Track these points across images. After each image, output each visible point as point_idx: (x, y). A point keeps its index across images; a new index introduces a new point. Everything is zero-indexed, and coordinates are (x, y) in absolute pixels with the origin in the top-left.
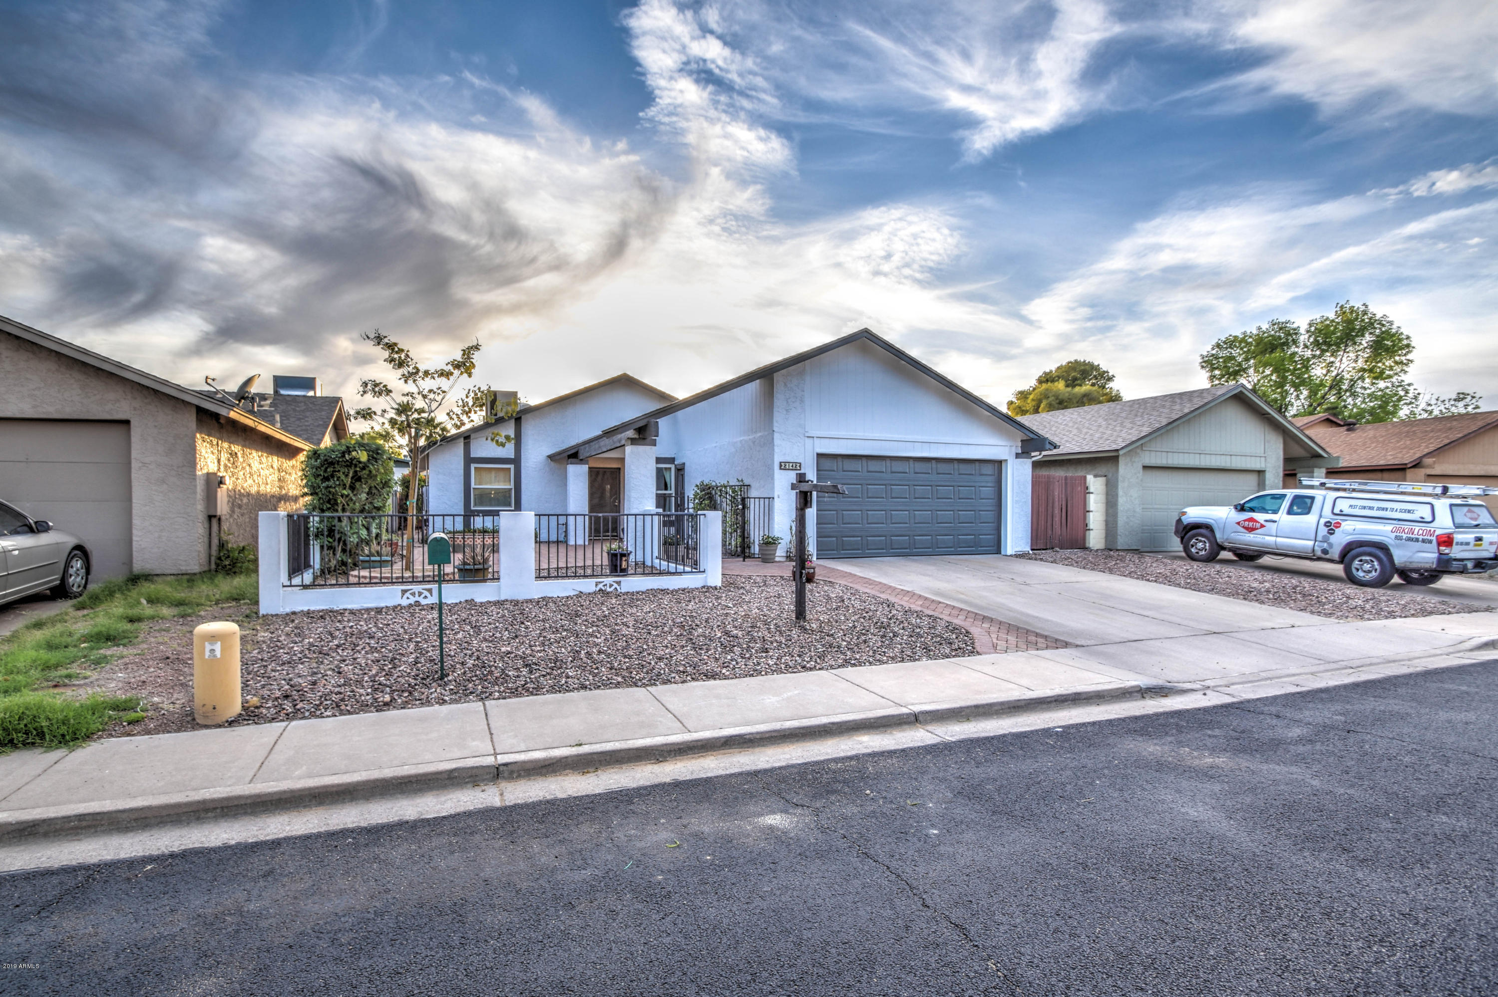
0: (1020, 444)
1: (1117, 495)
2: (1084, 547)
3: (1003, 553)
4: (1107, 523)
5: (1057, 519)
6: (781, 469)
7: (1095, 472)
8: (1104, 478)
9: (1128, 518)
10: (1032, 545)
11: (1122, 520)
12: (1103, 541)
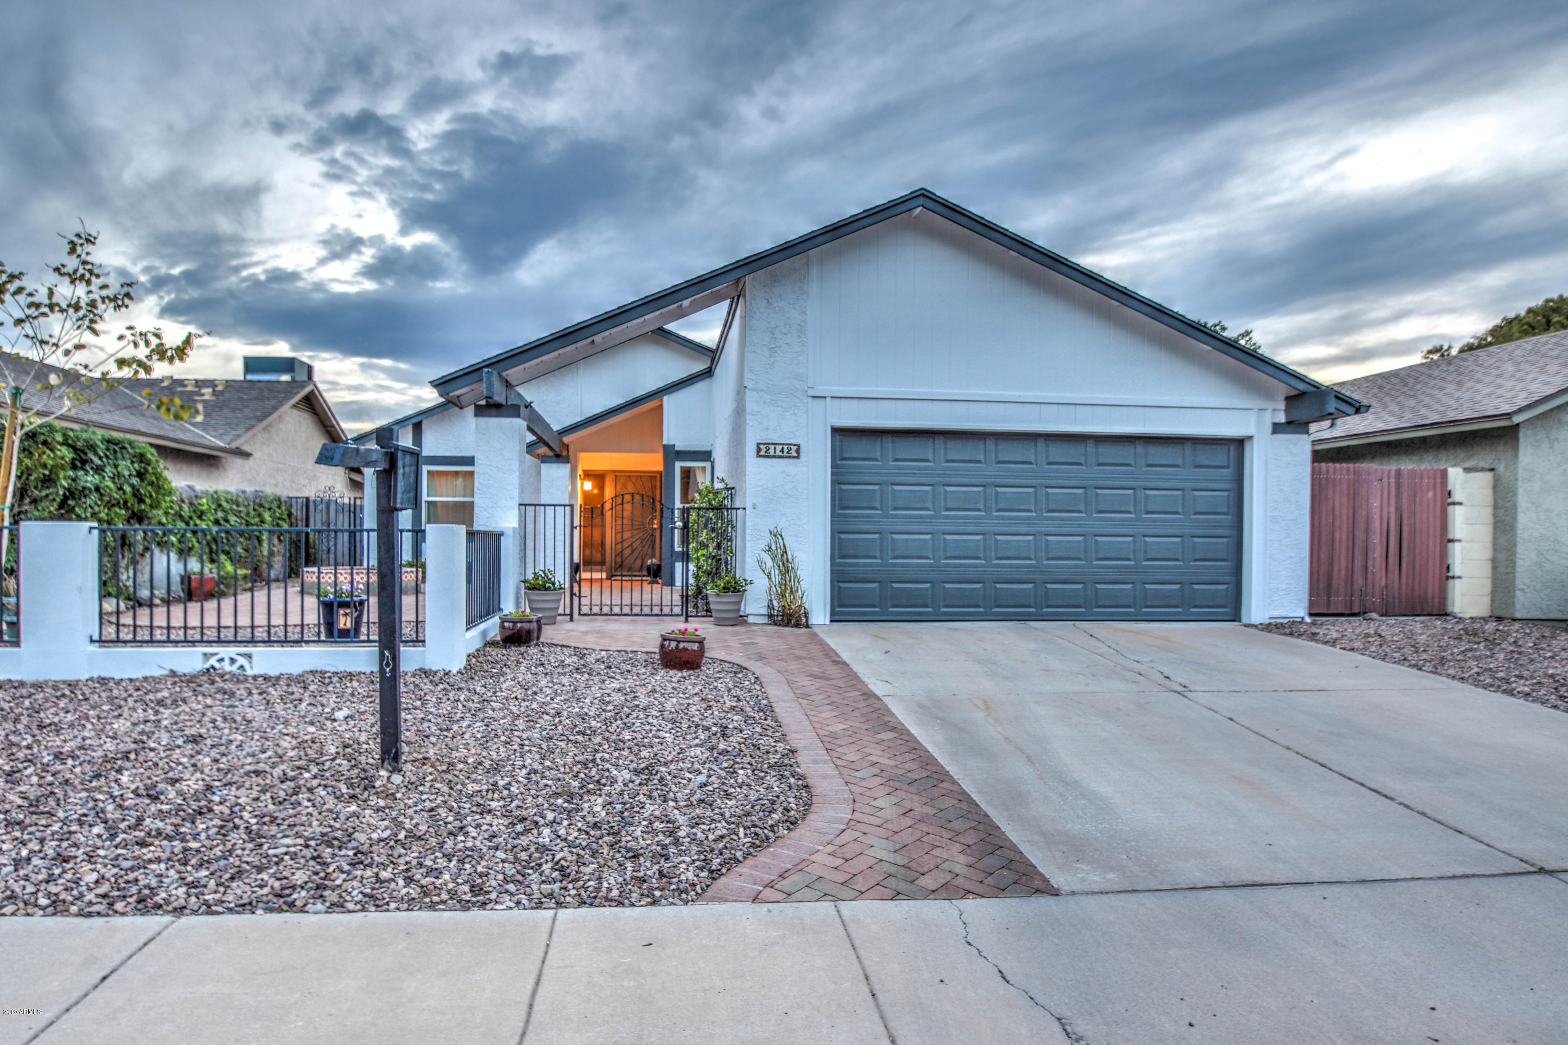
0: (1282, 405)
1: (1515, 507)
2: (1443, 613)
3: (1245, 620)
4: (1495, 564)
5: (1377, 554)
6: (759, 456)
7: (1468, 464)
8: (1488, 476)
9: (1540, 554)
10: (1311, 604)
11: (1525, 558)
12: (1487, 600)
